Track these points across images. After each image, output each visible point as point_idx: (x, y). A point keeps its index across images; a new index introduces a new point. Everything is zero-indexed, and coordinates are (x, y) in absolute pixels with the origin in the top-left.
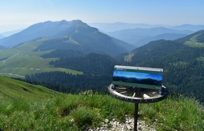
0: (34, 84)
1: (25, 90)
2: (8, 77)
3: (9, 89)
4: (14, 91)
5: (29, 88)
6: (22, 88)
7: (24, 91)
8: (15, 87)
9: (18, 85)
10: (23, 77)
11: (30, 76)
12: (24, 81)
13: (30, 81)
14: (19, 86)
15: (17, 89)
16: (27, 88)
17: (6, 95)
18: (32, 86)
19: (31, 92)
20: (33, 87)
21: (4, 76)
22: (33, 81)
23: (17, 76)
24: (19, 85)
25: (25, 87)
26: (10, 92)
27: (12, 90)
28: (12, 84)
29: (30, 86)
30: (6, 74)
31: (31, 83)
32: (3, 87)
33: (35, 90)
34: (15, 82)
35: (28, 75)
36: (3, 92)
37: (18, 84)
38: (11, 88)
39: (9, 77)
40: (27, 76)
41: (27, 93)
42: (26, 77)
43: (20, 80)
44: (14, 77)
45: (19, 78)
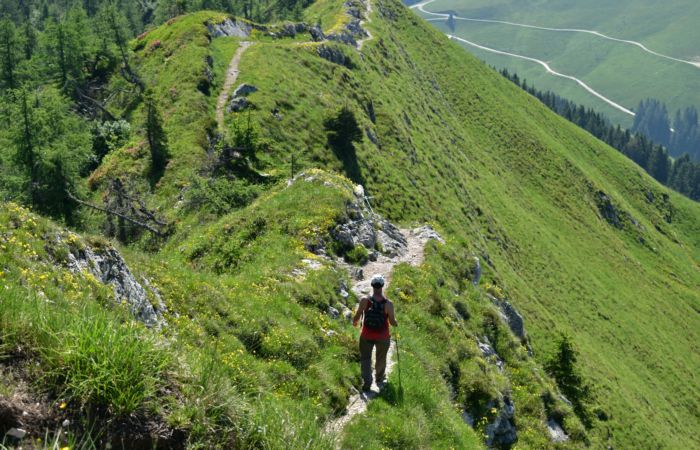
0: (682, 191)
1: (607, 210)
2: (524, 87)
3: (509, 175)
4: (538, 200)
5: (640, 210)
6: (591, 189)
7: (601, 224)
8: (551, 173)
9: (569, 164)
10: (621, 112)
11: (671, 117)
12: (618, 140)
13: (662, 158)
14: (576, 172)
15: (556, 189)
16: (626, 206)
17: (480, 213)
18: (666, 196)
19: (642, 241)
20: (671, 208)
21: (505, 74)
22: (680, 162)
23: (584, 91)
24: (580, 164)
25: (616, 196)
26: (505, 199)
27: (527, 192)
28: (538, 149)
29: (650, 198)
30: (516, 62)
31: (661, 174)
32: (476, 150)
33: (675, 234)
34: (558, 139)
35: (656, 104)
36: (469, 184)
37: (572, 159)
38: (521, 169)
39: (532, 92)
40: (651, 114)
41: (617, 238)
42: (638, 119)
43: (593, 131)
44: (564, 94)
45: (591, 114)
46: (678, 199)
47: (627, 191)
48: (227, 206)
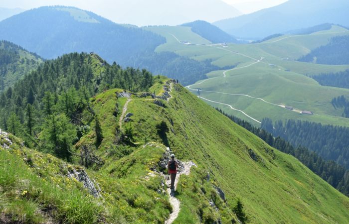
0: (278, 149)
1: (253, 155)
2: (224, 114)
3: (219, 144)
4: (229, 152)
5: (264, 155)
6: (247, 148)
7: (251, 160)
8: (233, 143)
9: (239, 140)
10: (256, 122)
11: (273, 124)
12: (256, 131)
13: (271, 138)
14: (242, 142)
15: (235, 148)
16: (259, 154)
17: (209, 157)
18: (272, 151)
19: (265, 166)
20: (274, 155)
21: (217, 109)
22: (276, 139)
23: (244, 115)
24: (243, 140)
25: (255, 151)
26: (218, 152)
27: (225, 149)
28: (229, 134)
29: (267, 151)
30: (221, 105)
31: (270, 142)
32: (208, 135)
33: (276, 163)
34: (235, 131)
35: (268, 119)
36: (205, 147)
37: (241, 138)
38: (223, 141)
39: (226, 115)
40: (267, 122)
41: (256, 165)
42: (262, 124)
43: (247, 129)
44: (237, 116)
45: (246, 123)
46: (277, 152)
47: (259, 149)
48: (123, 155)
